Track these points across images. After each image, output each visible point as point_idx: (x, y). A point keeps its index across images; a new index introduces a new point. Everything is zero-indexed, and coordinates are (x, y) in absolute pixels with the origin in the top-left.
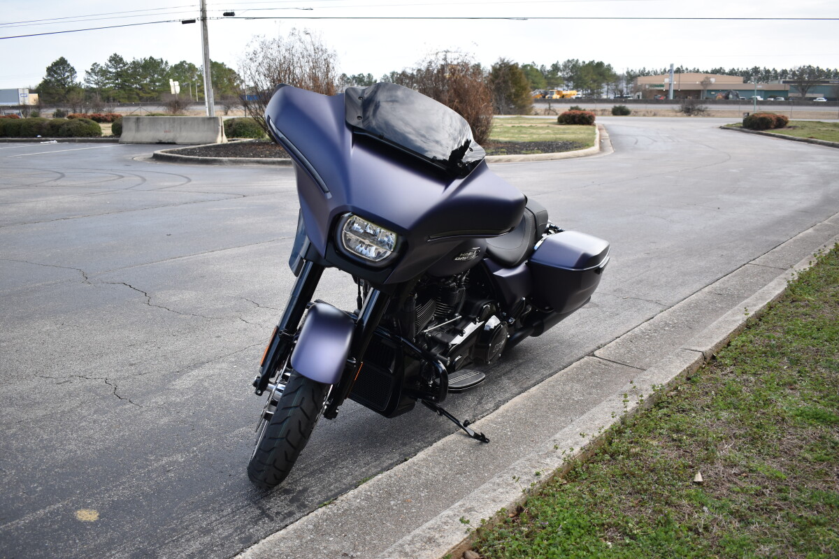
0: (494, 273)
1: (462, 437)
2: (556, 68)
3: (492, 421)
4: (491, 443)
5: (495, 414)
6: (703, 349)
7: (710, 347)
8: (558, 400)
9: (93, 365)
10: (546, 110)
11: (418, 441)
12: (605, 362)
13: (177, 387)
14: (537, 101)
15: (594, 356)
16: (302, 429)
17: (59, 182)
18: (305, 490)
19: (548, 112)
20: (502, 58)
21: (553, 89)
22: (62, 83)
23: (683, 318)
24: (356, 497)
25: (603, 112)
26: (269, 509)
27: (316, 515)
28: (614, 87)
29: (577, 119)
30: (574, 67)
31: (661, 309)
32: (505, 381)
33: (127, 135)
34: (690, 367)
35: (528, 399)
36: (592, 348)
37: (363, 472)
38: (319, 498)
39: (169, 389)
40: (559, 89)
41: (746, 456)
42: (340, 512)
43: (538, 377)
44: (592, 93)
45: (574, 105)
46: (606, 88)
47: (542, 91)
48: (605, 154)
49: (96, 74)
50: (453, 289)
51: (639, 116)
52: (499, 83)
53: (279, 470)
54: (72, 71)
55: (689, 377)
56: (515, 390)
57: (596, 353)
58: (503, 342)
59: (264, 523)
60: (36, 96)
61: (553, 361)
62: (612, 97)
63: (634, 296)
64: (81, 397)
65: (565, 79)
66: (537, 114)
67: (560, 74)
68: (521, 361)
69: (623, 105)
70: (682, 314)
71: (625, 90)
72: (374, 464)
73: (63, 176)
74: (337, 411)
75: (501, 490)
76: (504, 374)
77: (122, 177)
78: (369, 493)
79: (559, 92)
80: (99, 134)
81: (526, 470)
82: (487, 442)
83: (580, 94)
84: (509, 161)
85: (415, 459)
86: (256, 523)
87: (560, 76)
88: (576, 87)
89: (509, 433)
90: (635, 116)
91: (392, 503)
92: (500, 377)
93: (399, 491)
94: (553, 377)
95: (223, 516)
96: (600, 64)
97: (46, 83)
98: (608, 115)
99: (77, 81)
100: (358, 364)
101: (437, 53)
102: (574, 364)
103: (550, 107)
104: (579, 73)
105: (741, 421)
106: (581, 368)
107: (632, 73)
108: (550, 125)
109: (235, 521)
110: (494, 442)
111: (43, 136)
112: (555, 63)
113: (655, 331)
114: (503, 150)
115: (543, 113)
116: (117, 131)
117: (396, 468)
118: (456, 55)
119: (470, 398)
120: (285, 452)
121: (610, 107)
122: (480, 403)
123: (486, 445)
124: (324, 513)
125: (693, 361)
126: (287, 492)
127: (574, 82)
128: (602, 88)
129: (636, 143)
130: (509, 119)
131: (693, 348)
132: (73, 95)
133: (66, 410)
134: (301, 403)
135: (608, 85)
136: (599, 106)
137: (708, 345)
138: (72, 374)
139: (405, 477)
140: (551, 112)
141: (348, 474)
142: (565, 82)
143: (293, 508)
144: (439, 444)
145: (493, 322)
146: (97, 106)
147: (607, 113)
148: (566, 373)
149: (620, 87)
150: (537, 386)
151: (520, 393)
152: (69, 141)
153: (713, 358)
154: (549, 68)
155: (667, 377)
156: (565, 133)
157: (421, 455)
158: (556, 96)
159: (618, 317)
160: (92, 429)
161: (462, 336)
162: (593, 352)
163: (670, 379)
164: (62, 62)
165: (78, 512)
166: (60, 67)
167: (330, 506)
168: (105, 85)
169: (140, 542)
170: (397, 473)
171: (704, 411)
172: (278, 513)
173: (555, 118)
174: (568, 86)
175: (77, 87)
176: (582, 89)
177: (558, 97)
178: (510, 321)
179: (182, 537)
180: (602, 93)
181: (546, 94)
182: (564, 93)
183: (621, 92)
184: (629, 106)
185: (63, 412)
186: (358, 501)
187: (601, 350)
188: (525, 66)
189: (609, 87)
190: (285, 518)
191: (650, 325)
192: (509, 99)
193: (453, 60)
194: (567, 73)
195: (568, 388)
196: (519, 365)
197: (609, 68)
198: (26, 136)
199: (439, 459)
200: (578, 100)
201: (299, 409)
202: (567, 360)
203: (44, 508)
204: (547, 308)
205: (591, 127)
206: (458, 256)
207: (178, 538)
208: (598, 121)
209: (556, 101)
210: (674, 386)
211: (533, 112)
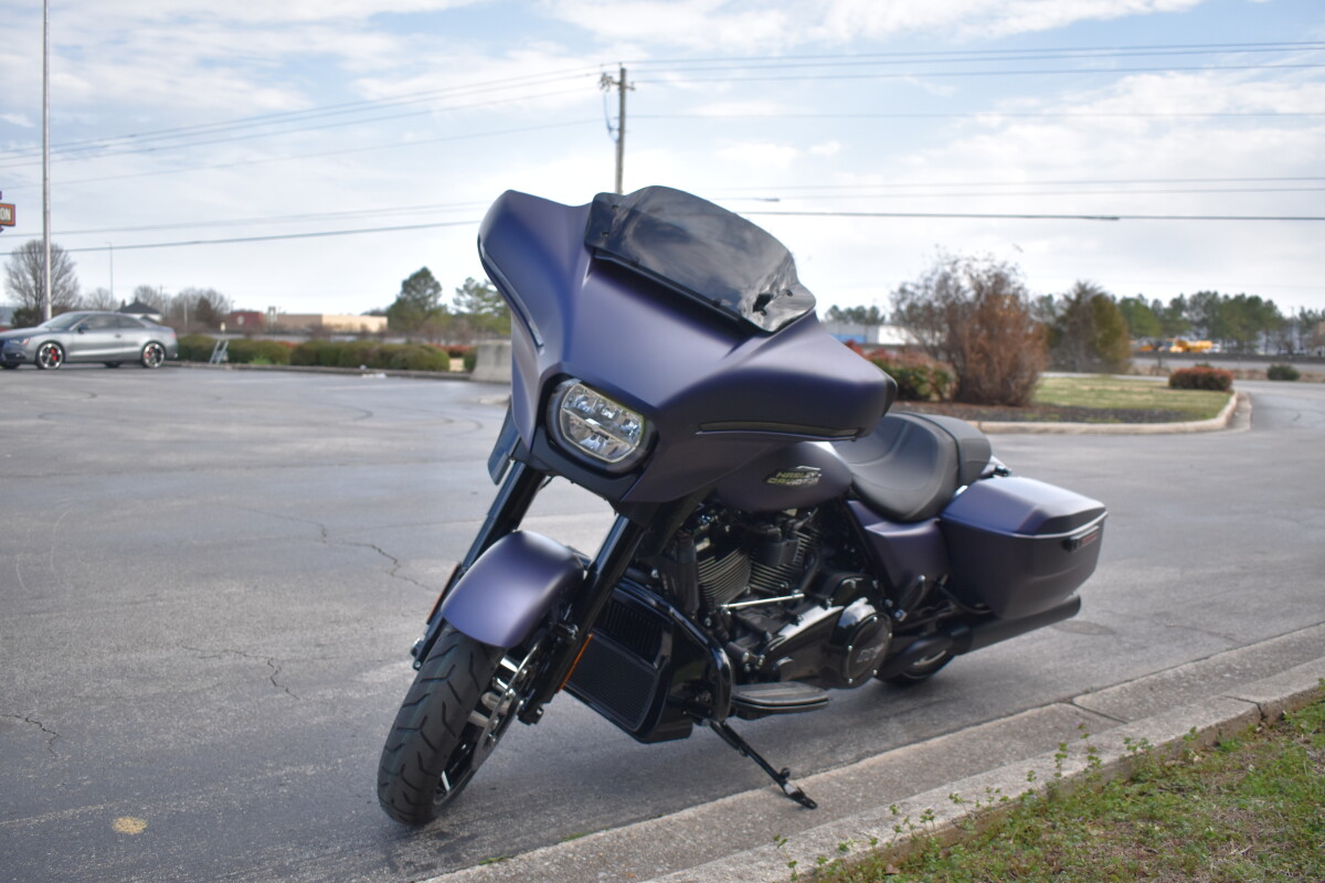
0: (868, 528)
1: (773, 796)
2: (1178, 304)
3: (837, 779)
4: (818, 810)
5: (848, 769)
6: (1261, 700)
7: (1277, 698)
8: (972, 761)
9: (266, 640)
10: (1153, 368)
11: (697, 794)
12: (1086, 714)
13: (366, 680)
14: (1141, 354)
15: (1072, 703)
16: (448, 719)
17: (359, 423)
18: (472, 837)
19: (1156, 371)
20: (1083, 282)
21: (1172, 336)
22: (421, 303)
23: (1265, 664)
24: (545, 858)
25: (1252, 375)
26: (400, 855)
27: (468, 874)
28: (1277, 338)
29: (1200, 382)
30: (1207, 302)
31: (1229, 646)
32: (893, 726)
33: (482, 371)
34: (1223, 724)
35: (919, 753)
36: (1075, 690)
37: (581, 826)
38: (489, 851)
39: (352, 681)
40: (1184, 338)
41: (1267, 872)
42: (508, 875)
43: (953, 724)
44: (1240, 347)
45: (1201, 362)
46: (1263, 339)
47: (1153, 340)
48: (1234, 431)
49: (470, 293)
50: (773, 538)
51: (1316, 382)
52: (1075, 323)
53: (410, 785)
54: (437, 287)
55: (1217, 741)
56: (905, 738)
57: (1078, 700)
58: (879, 649)
59: (380, 873)
60: (384, 320)
61: (992, 705)
62: (1273, 352)
63: (1188, 624)
64: (221, 678)
65: (1192, 323)
66: (1137, 373)
67: (1185, 315)
68: (935, 699)
69: (1286, 364)
70: (1265, 656)
71: (1297, 344)
72: (605, 816)
73: (369, 415)
74: (539, 712)
75: (762, 864)
76: (896, 715)
77: (451, 421)
78: (570, 855)
79: (1181, 344)
80: (446, 368)
81: (826, 840)
82: (812, 808)
83: (1218, 348)
84: (1061, 432)
85: (674, 817)
86: (367, 872)
87: (1185, 320)
88: (1212, 337)
89: (859, 800)
90: (1307, 381)
91: (601, 875)
92: (887, 718)
93: (620, 860)
94: (980, 727)
95: (324, 855)
96: (1255, 301)
97: (400, 303)
98: (1261, 379)
99: (442, 301)
100: (582, 637)
101: (955, 263)
102: (1029, 712)
103: (1160, 363)
104: (1217, 314)
105: (1283, 815)
106: (1039, 718)
107: (1310, 316)
108: (1155, 390)
109: (337, 863)
110: (826, 809)
111: (369, 366)
112: (1177, 296)
113: (1203, 677)
114: (1054, 416)
115: (1148, 372)
116: (470, 365)
117: (635, 826)
118: (986, 266)
119: (819, 742)
120: (419, 755)
121: (1264, 367)
122: (832, 751)
123: (809, 811)
124: (481, 873)
125: (1233, 716)
126: (441, 835)
127: (1209, 328)
128: (1256, 338)
129: (1295, 420)
130: (1087, 379)
131: (1243, 697)
132: (432, 321)
133: (190, 691)
134: (449, 674)
135: (1267, 334)
136: (1245, 366)
137: (1275, 695)
138: (229, 648)
139: (644, 840)
140: (1162, 372)
141: (553, 825)
142: (1194, 328)
143: (438, 860)
144: (729, 800)
145: (861, 610)
146: (462, 337)
147: (1258, 376)
148: (1008, 724)
149: (1288, 338)
150: (945, 737)
151: (910, 743)
152: (402, 376)
153: (1282, 718)
154: (1166, 304)
155: (1169, 733)
156: (1176, 401)
157: (688, 813)
158: (1175, 349)
159: (1144, 651)
160: (210, 718)
161: (797, 625)
162: (1071, 697)
163: (1173, 737)
164: (424, 275)
165: (121, 819)
166: (421, 281)
167: (496, 865)
168: (480, 308)
169: (180, 871)
170: (633, 833)
171: (1221, 793)
172: (409, 863)
173: (1165, 380)
174: (1198, 334)
175: (439, 312)
176: (1223, 338)
177: (1180, 350)
178: (898, 615)
179: (243, 875)
180: (1258, 347)
181: (1159, 344)
182: (1190, 344)
183: (1290, 346)
184: (1298, 367)
185: (185, 693)
186: (547, 864)
187: (1088, 697)
188: (1126, 301)
189: (1270, 338)
190: (417, 871)
191: (1197, 667)
192: (1092, 349)
193: (980, 273)
194: (1197, 314)
195: (999, 745)
196: (929, 705)
197: (1270, 306)
198: (344, 366)
199: (716, 821)
200: (1214, 356)
201: (445, 682)
202: (1018, 704)
203: (77, 808)
204: (979, 605)
205: (1223, 394)
206: (774, 475)
207: (237, 875)
208: (1238, 387)
209: (1176, 356)
210: (1179, 750)
211: (1131, 370)
